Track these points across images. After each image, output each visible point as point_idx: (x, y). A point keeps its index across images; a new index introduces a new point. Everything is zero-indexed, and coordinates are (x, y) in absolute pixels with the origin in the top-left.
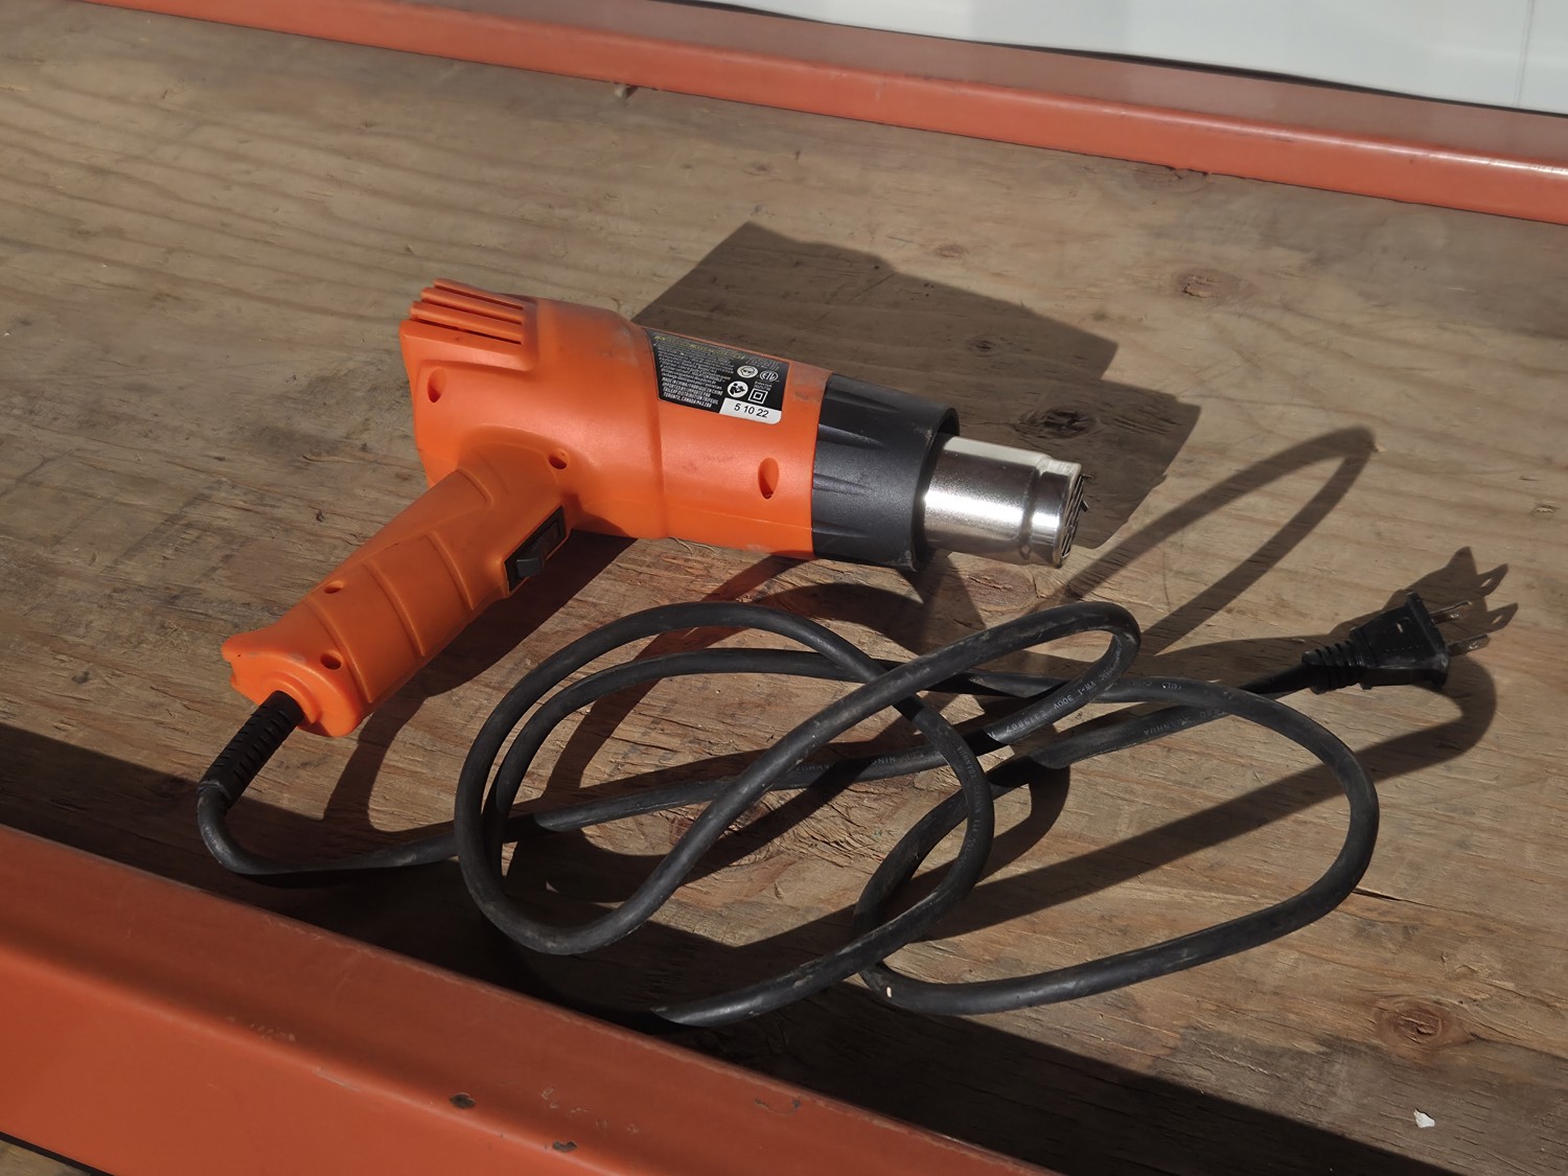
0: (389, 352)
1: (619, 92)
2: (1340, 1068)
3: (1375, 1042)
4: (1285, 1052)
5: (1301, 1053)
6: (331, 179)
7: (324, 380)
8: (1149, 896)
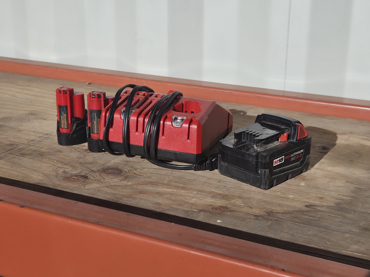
0: (22, 115)
1: (87, 83)
2: (202, 213)
3: (211, 210)
4: (190, 211)
5: (194, 211)
6: (18, 92)
7: (6, 118)
8: (168, 190)
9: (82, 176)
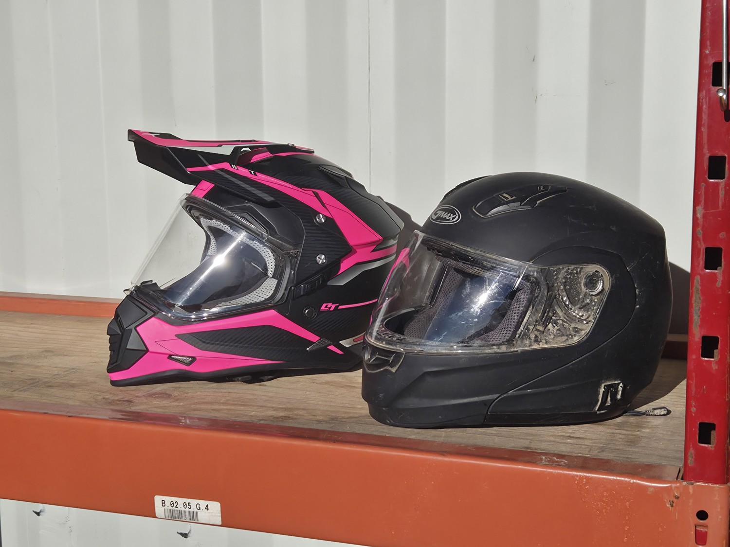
9: (126, 401)
